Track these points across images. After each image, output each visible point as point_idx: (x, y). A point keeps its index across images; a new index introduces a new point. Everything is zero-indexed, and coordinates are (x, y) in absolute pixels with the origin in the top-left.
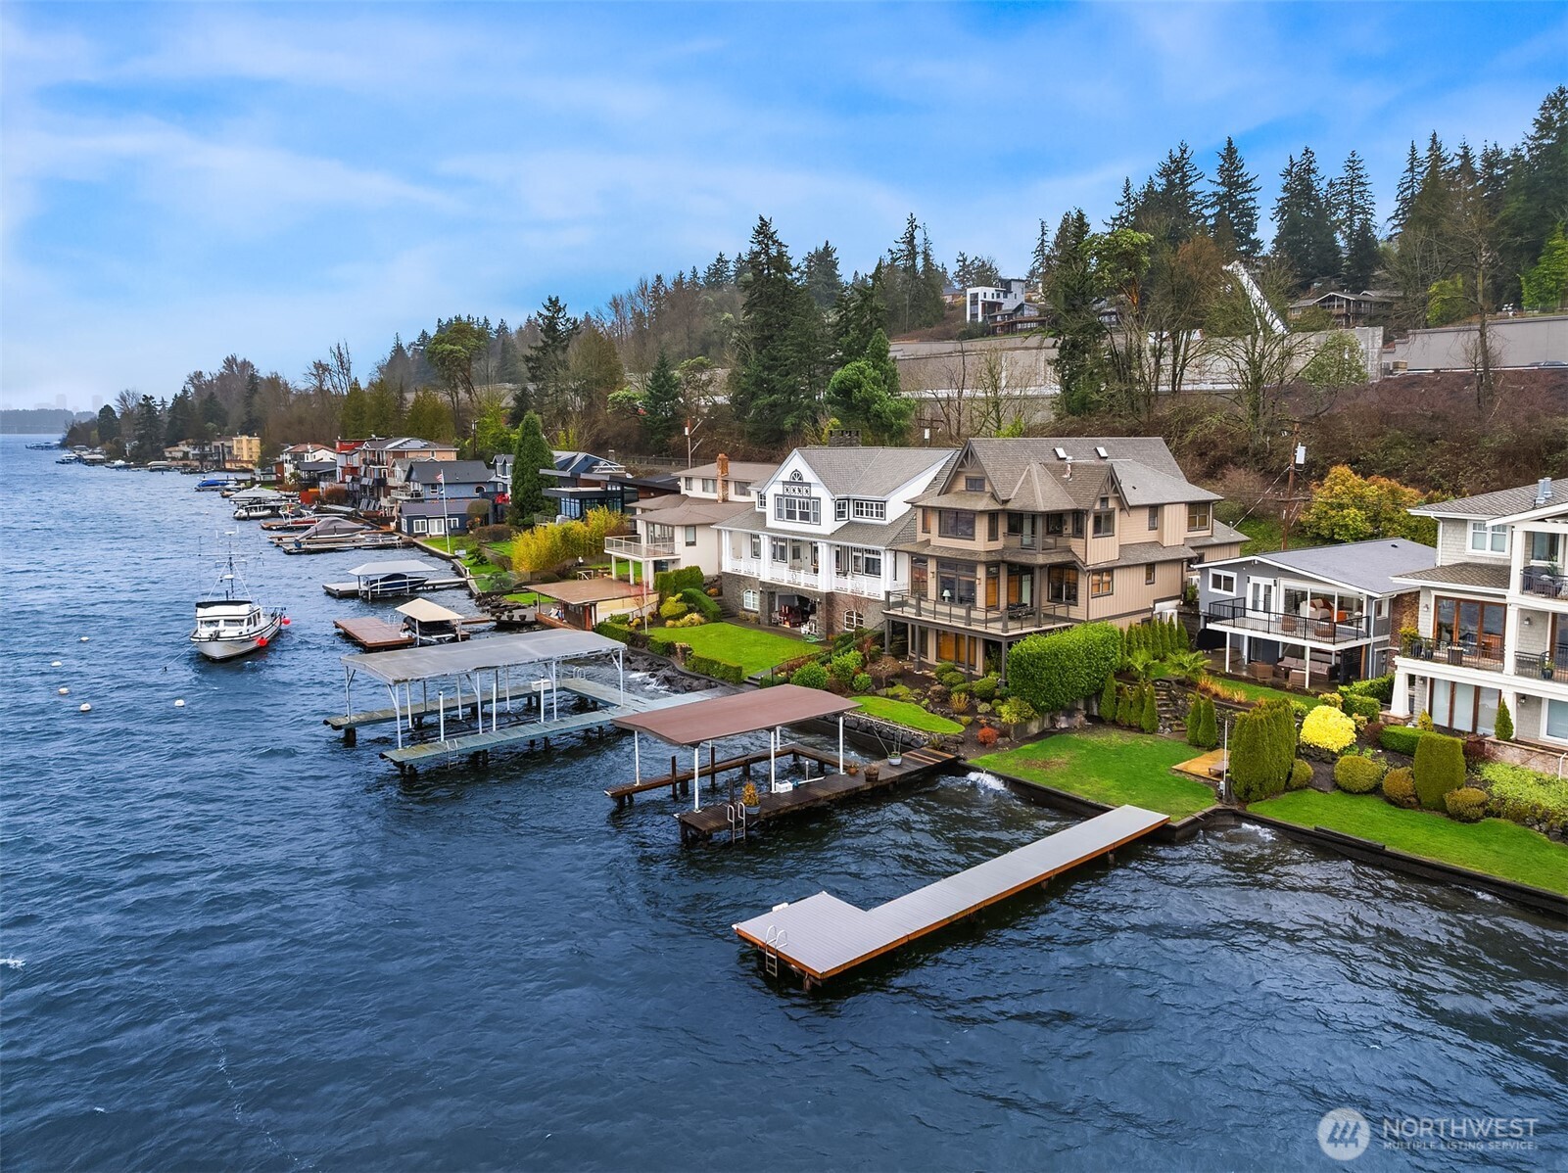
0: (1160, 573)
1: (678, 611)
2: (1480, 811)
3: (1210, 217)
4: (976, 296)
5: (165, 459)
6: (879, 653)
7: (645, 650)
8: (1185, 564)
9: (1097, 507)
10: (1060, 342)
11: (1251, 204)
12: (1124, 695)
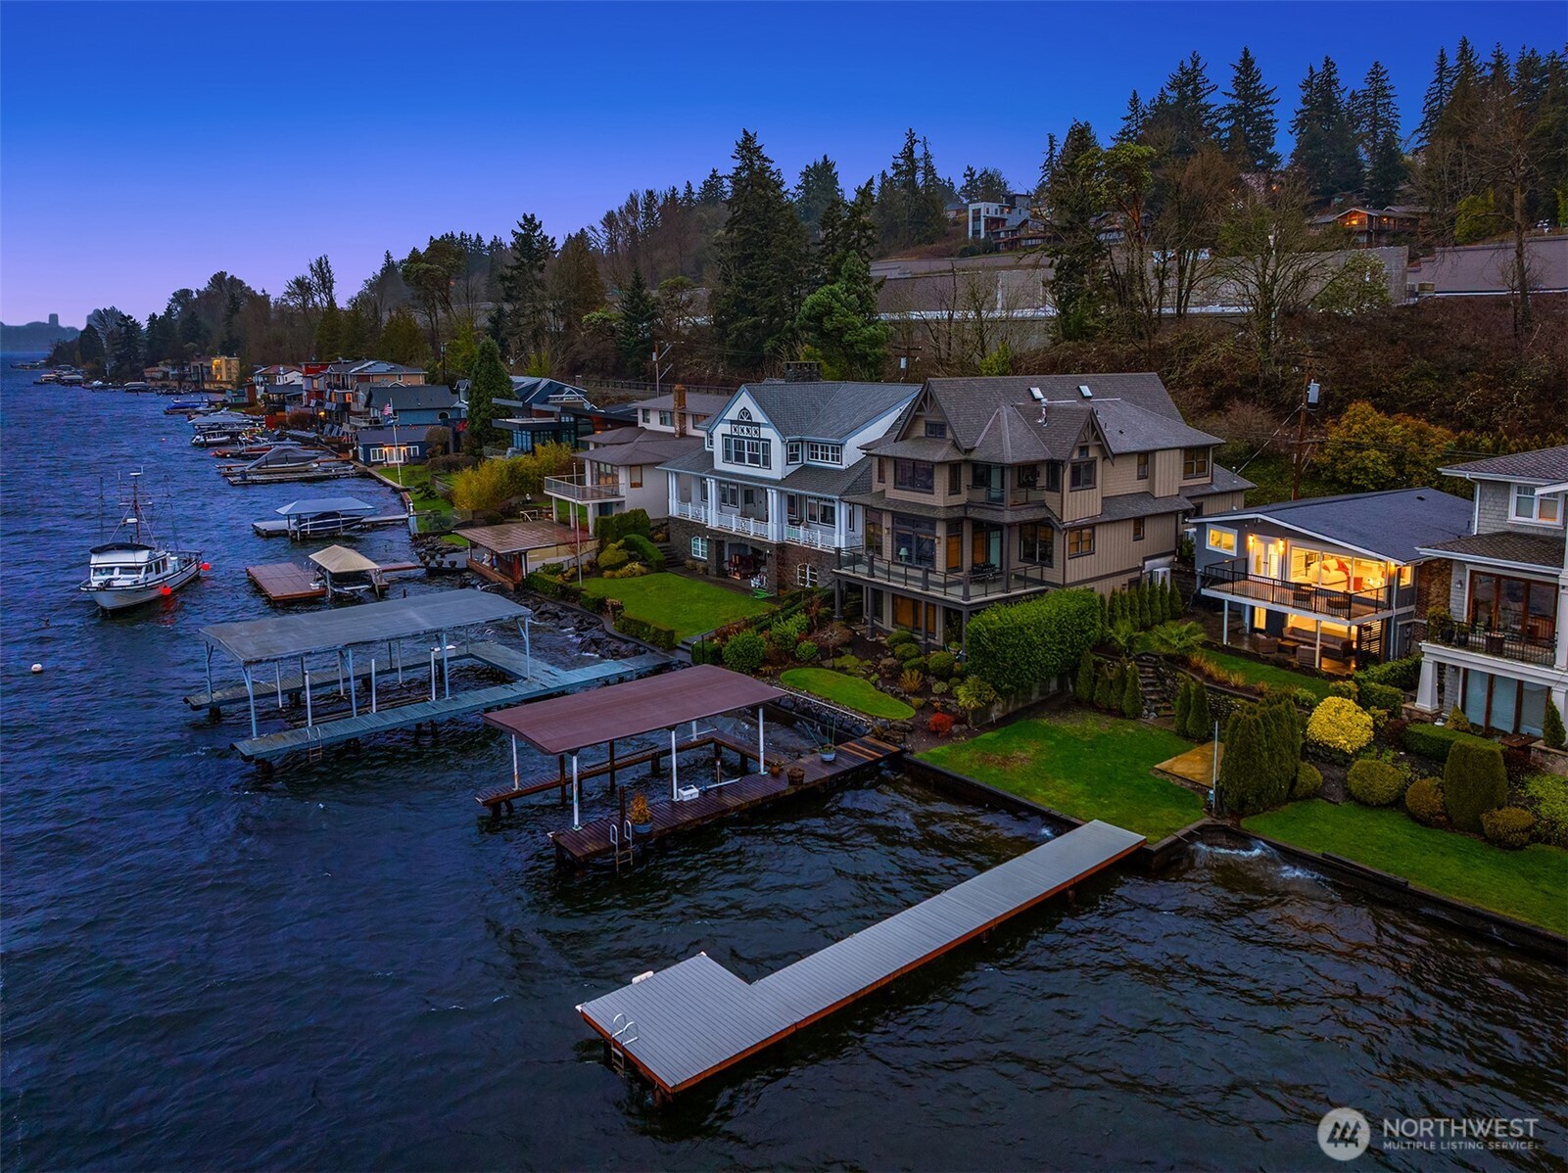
0: (1150, 529)
1: (617, 560)
2: (1525, 838)
3: (1225, 130)
4: (977, 212)
5: (144, 379)
6: (829, 618)
7: (576, 606)
8: (1180, 516)
9: (1075, 456)
10: (1057, 262)
11: (1268, 117)
12: (1103, 674)
